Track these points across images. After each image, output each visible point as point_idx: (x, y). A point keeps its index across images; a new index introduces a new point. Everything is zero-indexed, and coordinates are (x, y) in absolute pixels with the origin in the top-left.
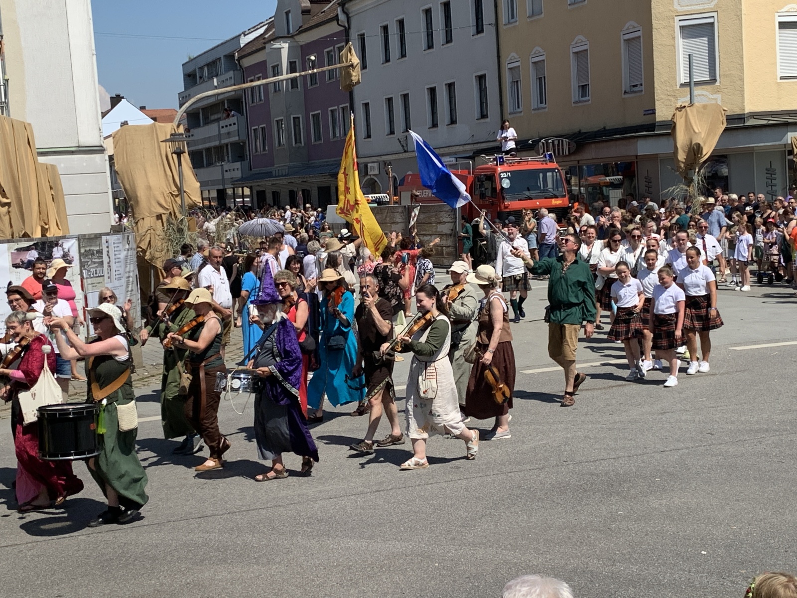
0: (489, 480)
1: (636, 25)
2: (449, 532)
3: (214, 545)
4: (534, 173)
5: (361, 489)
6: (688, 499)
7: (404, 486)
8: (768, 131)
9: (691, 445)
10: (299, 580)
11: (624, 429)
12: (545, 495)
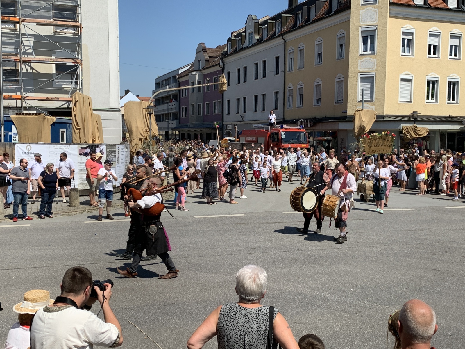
1: (342, 75)
4: (295, 133)
5: (213, 254)
6: (347, 268)
7: (231, 254)
8: (393, 123)
9: (351, 247)
10: (184, 288)
12: (288, 262)
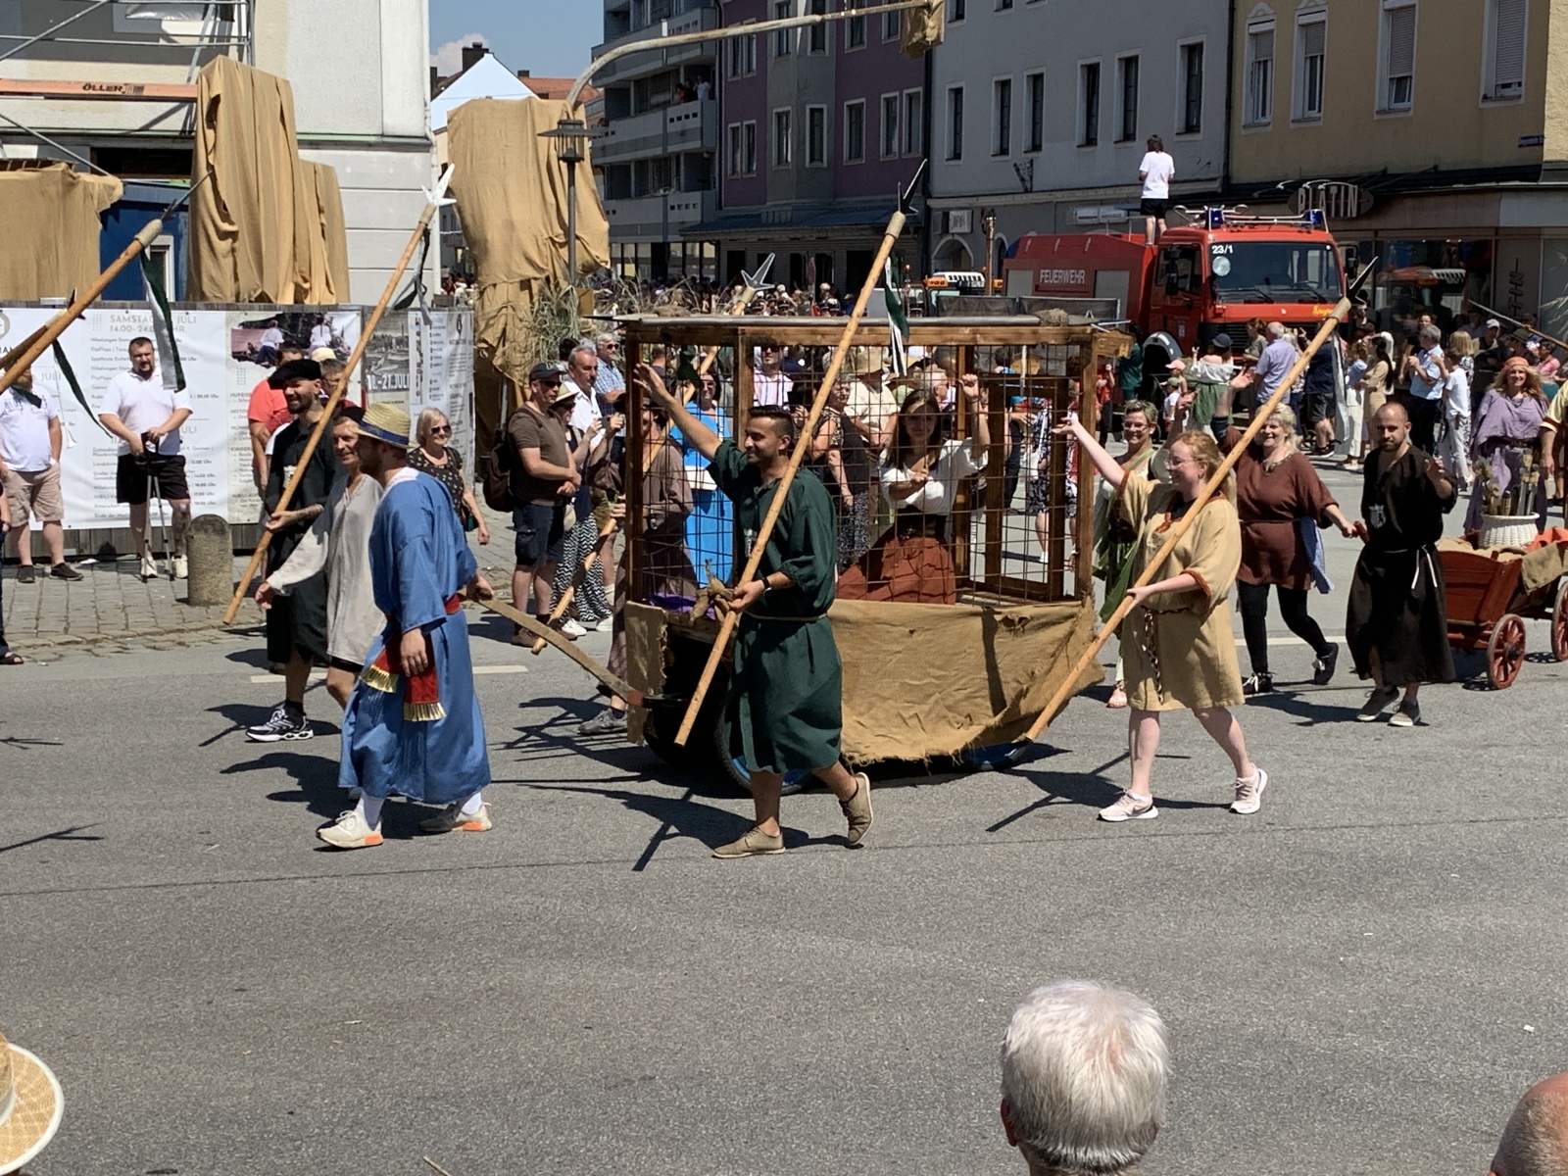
0: (1111, 847)
2: (1016, 940)
3: (552, 919)
4: (1280, 252)
6: (1512, 919)
7: (938, 843)
9: (1534, 814)
10: (704, 1004)
11: (1401, 770)
12: (1218, 886)
